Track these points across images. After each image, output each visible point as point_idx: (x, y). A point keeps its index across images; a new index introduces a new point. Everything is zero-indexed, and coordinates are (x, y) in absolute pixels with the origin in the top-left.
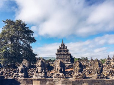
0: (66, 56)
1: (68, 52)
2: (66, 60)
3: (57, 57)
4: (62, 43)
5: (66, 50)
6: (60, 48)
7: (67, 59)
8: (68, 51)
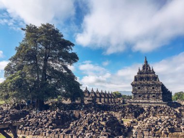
0: (153, 88)
1: (156, 80)
2: (154, 96)
3: (134, 90)
4: (144, 63)
5: (151, 75)
6: (140, 73)
7: (154, 93)
8: (156, 78)
